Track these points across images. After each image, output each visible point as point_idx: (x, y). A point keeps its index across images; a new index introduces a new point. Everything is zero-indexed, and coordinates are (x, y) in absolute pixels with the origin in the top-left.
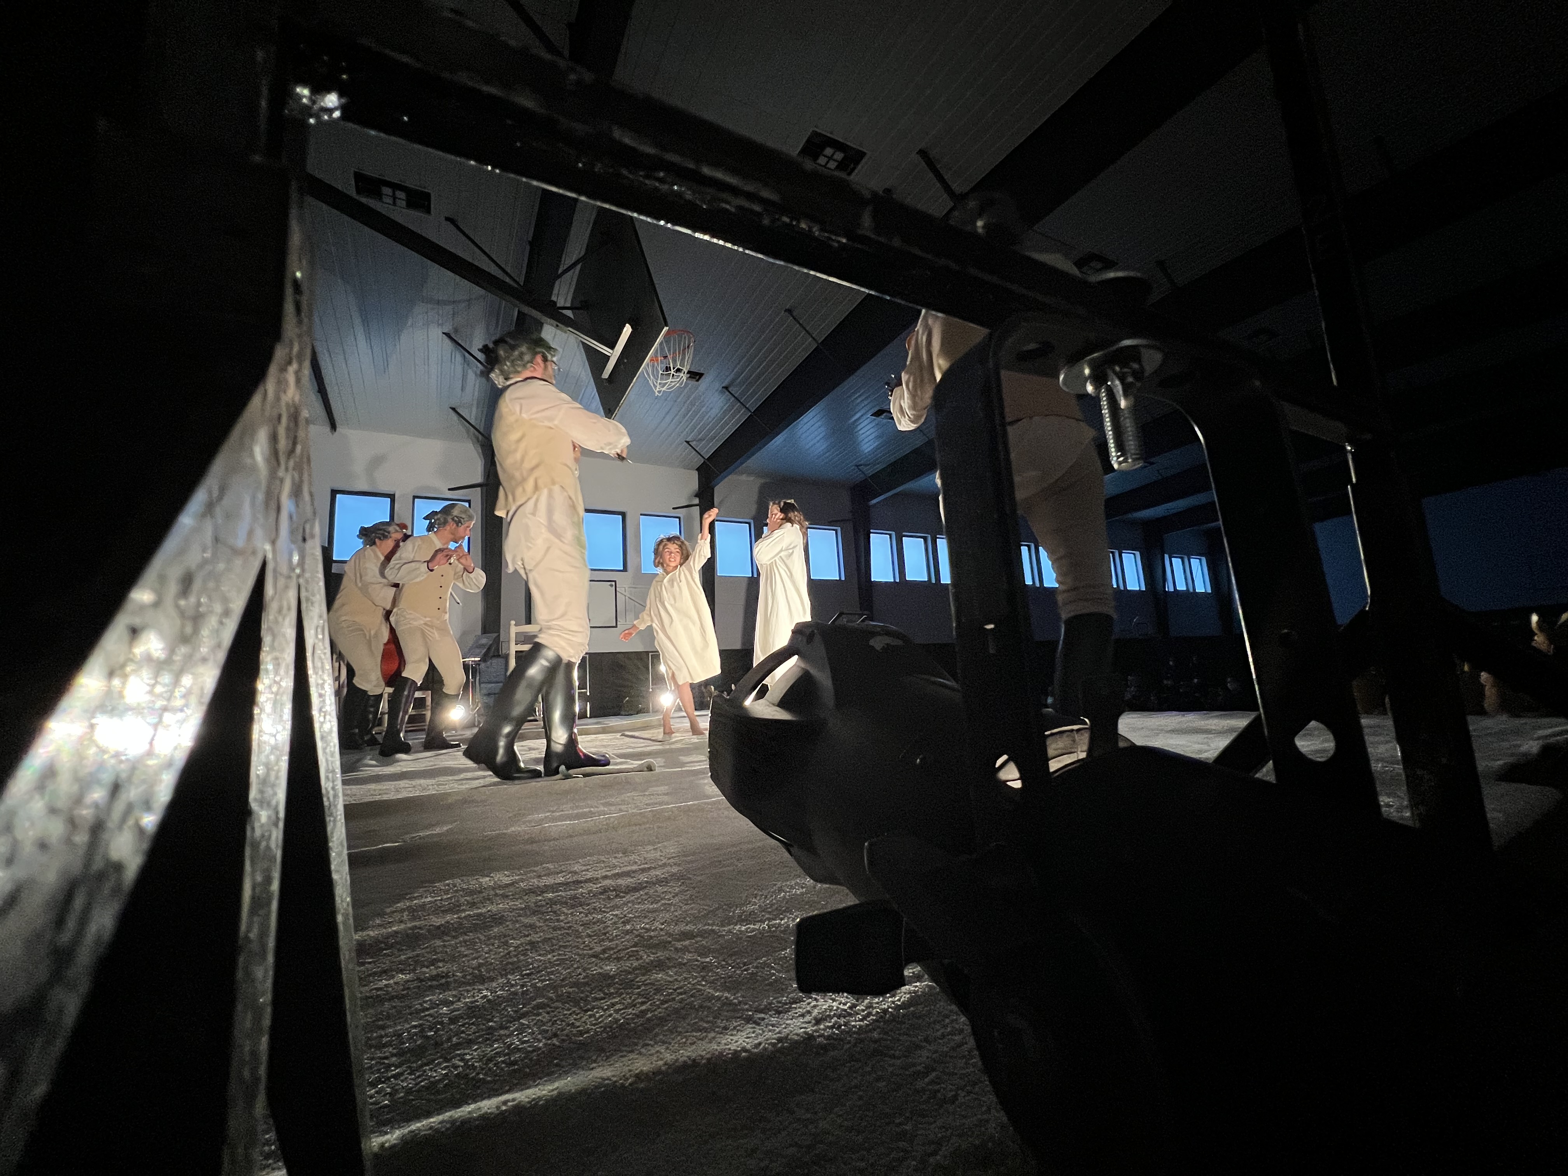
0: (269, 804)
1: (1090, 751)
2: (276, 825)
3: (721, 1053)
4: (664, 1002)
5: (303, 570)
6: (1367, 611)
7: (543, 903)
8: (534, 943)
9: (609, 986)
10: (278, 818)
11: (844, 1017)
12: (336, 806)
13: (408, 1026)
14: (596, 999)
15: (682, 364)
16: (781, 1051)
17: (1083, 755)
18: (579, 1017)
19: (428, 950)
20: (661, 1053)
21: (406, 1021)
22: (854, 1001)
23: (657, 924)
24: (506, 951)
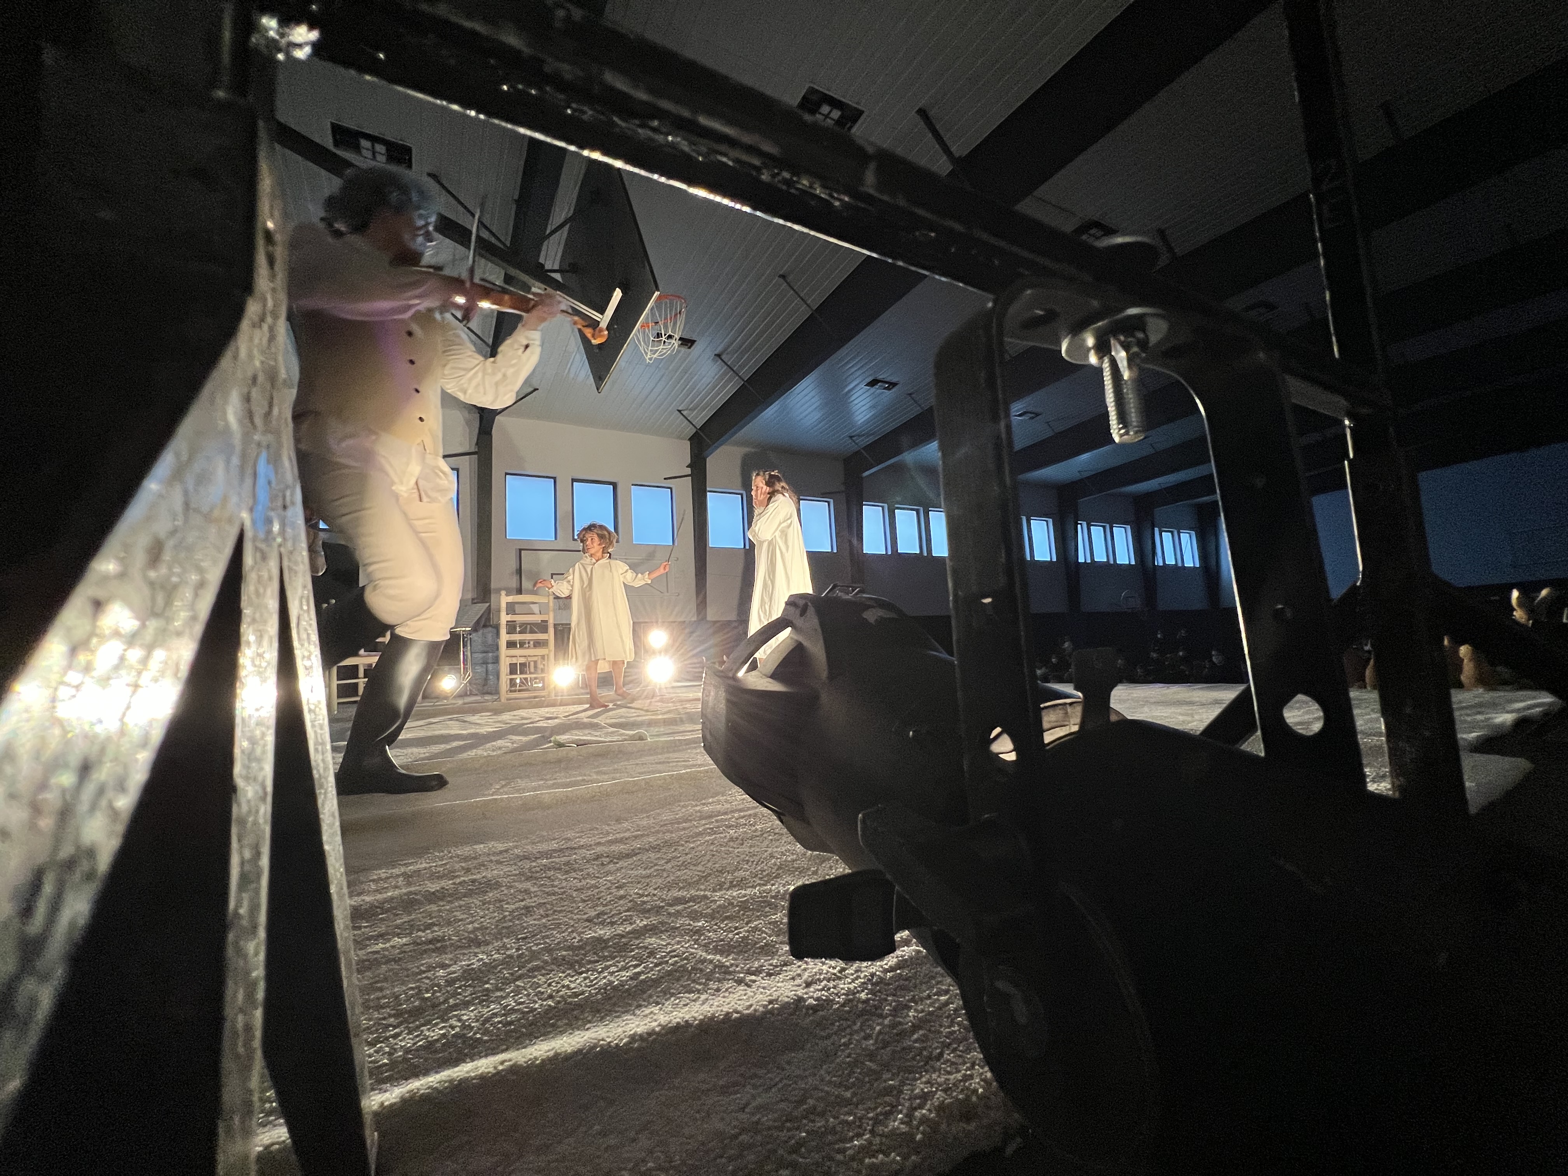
0: (255, 779)
1: (1082, 725)
2: (263, 799)
3: (713, 1015)
4: (656, 965)
5: (284, 539)
6: (1359, 587)
7: (538, 869)
8: (529, 907)
9: (603, 949)
10: (265, 793)
11: (834, 980)
12: (326, 778)
13: (405, 988)
14: (590, 962)
15: (674, 331)
16: (771, 1011)
17: (1075, 728)
18: (573, 979)
19: (424, 915)
20: (655, 1014)
21: (403, 983)
22: (843, 965)
23: (651, 890)
24: (501, 916)
